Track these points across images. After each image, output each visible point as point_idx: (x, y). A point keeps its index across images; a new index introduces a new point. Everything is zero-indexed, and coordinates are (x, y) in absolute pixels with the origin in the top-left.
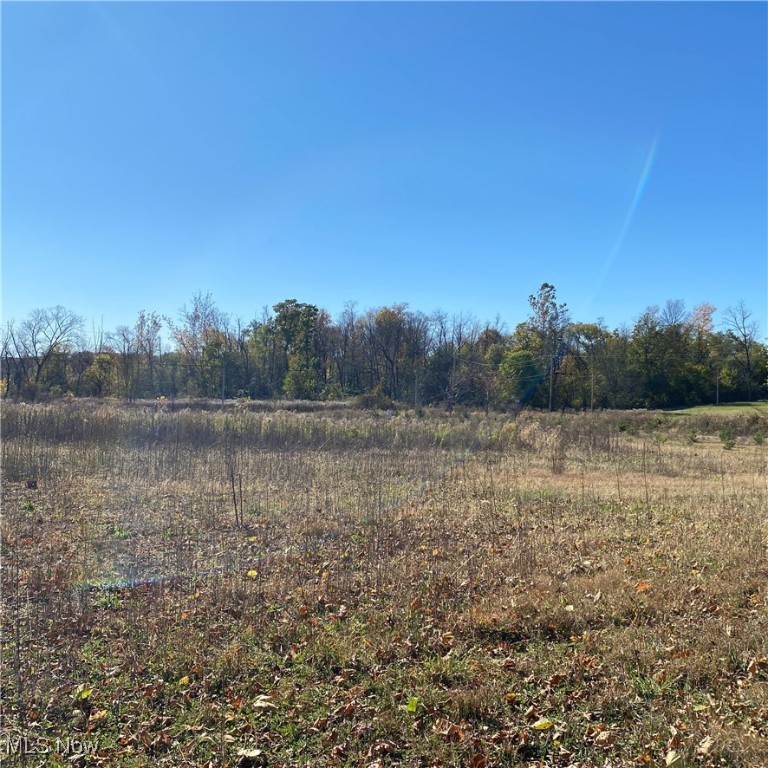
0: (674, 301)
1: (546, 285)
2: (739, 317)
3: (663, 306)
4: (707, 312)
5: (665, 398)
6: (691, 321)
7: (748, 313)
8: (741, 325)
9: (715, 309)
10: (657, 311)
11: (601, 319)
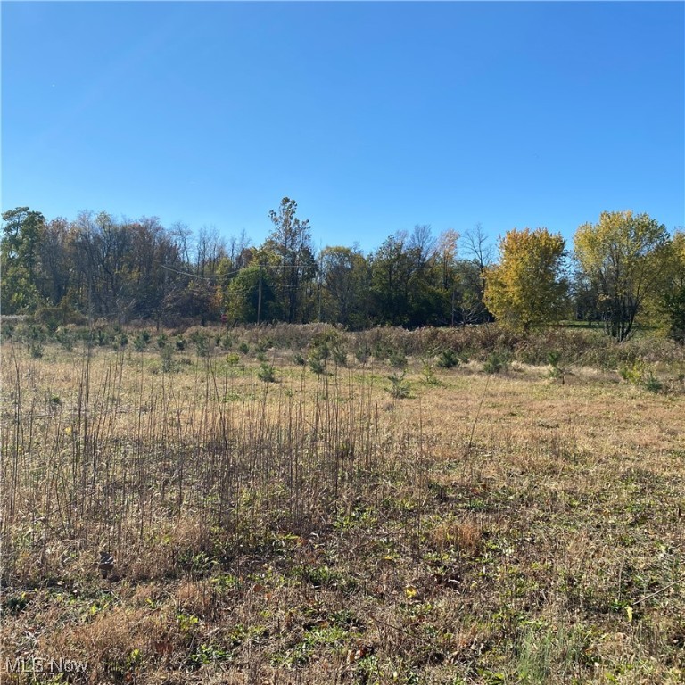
0: (421, 226)
1: (287, 200)
2: (476, 240)
3: (411, 232)
4: (452, 238)
5: (407, 320)
6: (438, 246)
7: (484, 237)
8: (477, 248)
9: (460, 235)
10: (405, 235)
11: (357, 244)
